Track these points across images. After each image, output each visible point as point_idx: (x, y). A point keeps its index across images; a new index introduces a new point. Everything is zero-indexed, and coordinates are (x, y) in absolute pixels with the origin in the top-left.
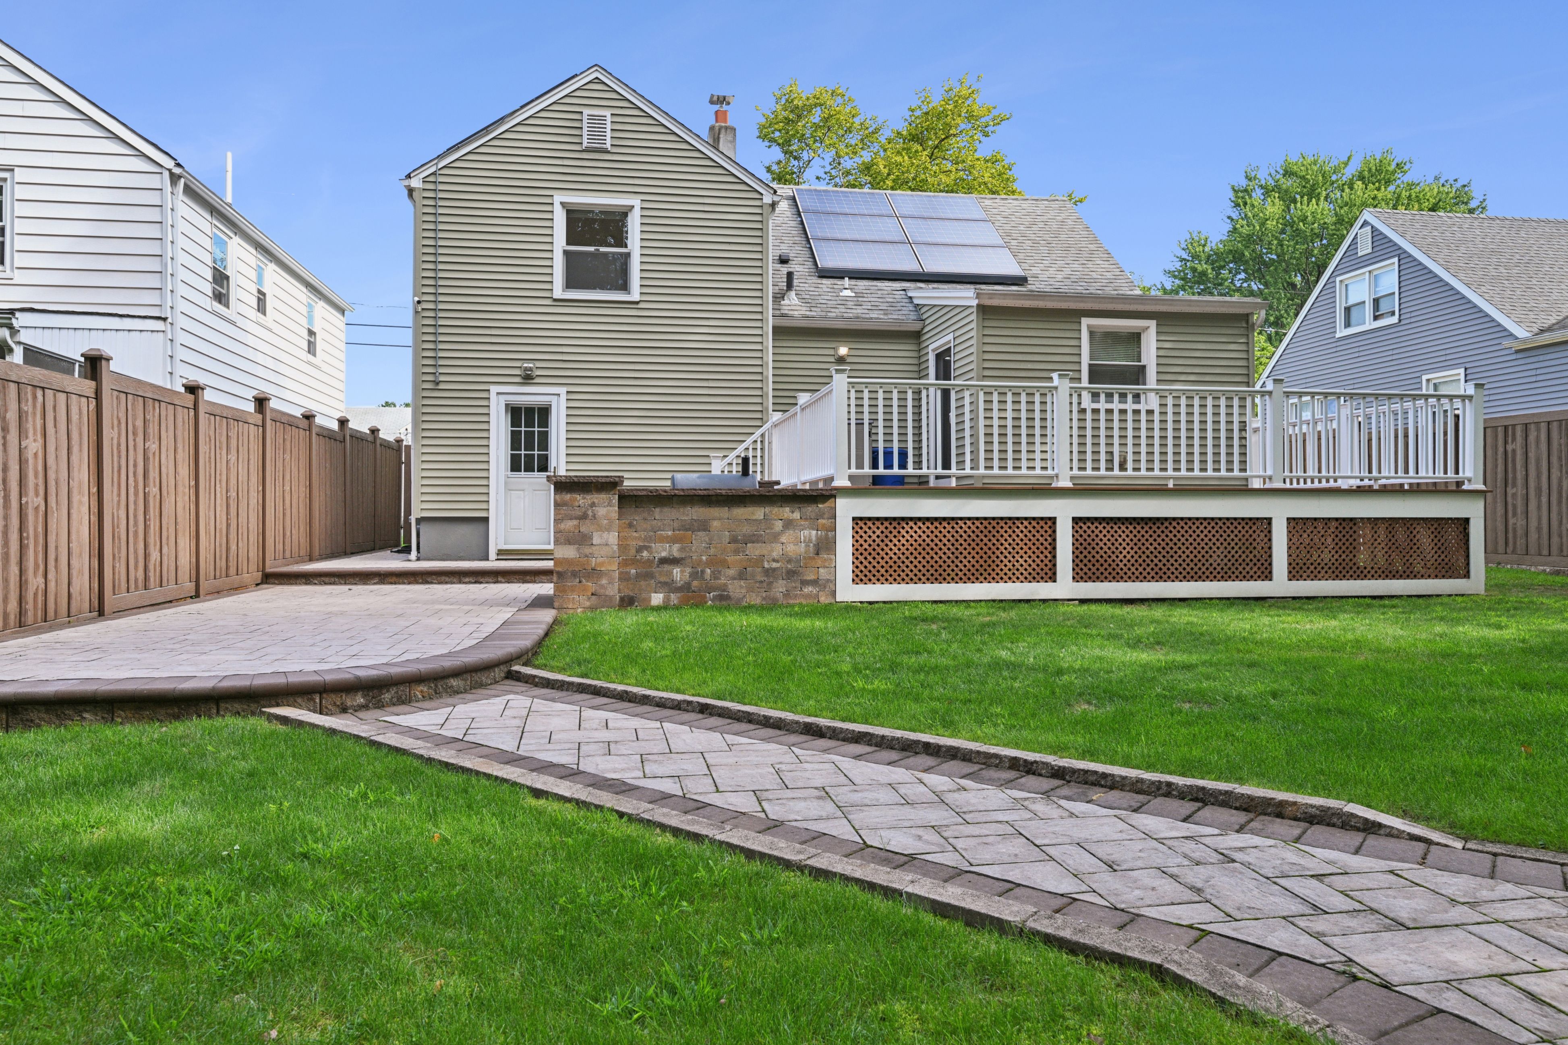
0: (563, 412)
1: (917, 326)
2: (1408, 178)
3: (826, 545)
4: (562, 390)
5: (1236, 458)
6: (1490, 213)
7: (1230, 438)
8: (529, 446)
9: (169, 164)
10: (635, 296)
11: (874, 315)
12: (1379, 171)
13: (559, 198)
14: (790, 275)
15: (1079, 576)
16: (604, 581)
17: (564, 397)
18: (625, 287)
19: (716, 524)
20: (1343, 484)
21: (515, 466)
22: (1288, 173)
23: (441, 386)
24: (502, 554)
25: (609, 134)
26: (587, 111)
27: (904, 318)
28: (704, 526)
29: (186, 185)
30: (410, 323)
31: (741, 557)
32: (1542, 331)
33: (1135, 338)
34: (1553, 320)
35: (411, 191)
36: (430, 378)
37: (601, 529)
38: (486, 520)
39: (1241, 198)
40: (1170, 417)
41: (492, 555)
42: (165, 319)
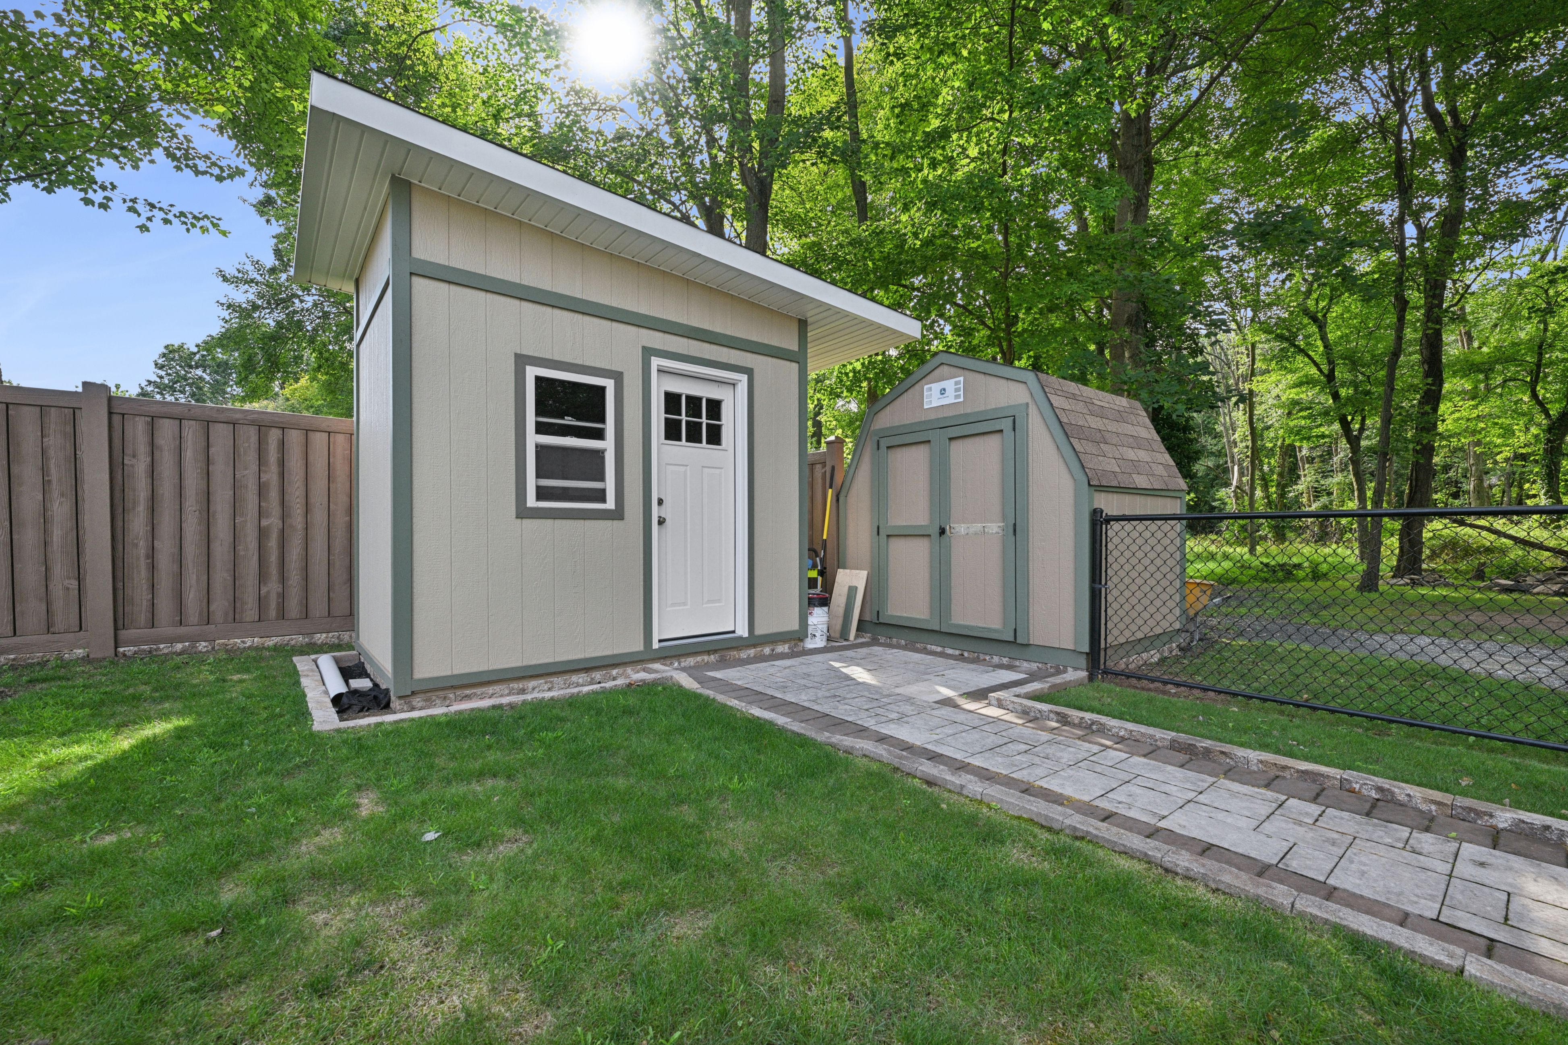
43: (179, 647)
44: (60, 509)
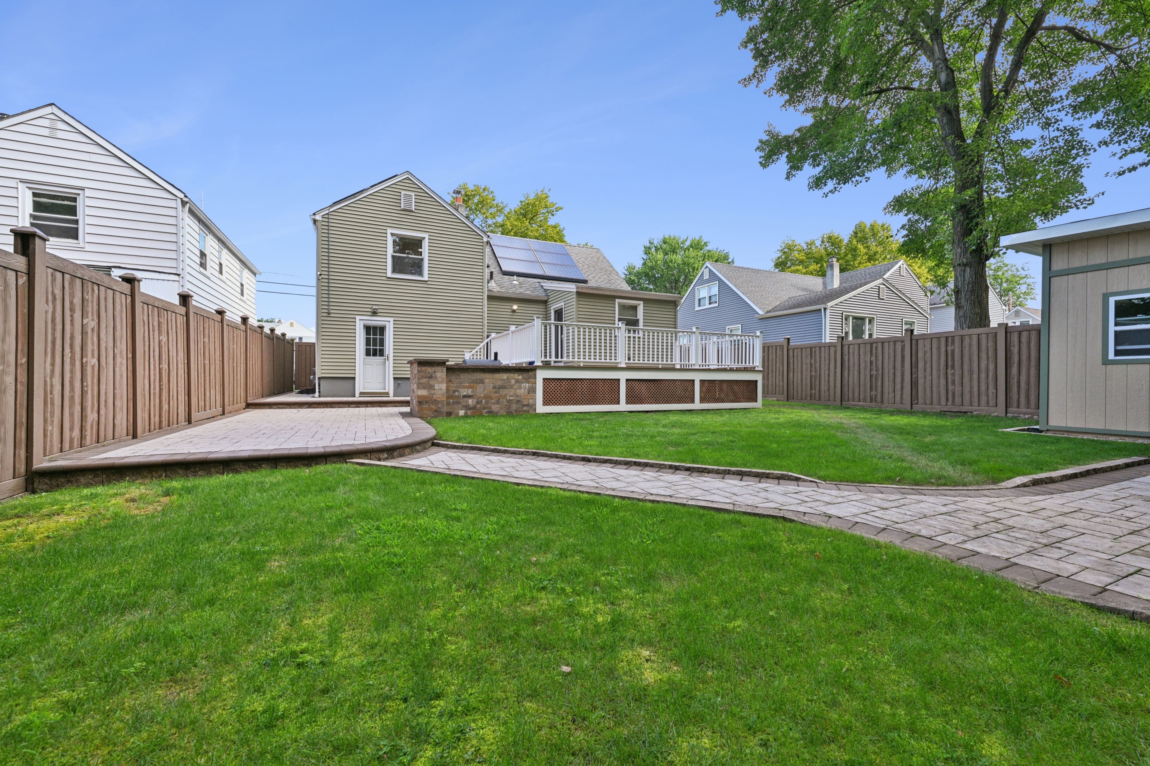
0: (392, 329)
1: (545, 298)
2: (707, 248)
3: (533, 390)
4: (391, 319)
5: (669, 357)
6: (735, 265)
7: (667, 349)
8: (375, 345)
9: (182, 196)
10: (426, 278)
11: (528, 292)
12: (698, 244)
13: (389, 231)
14: (492, 273)
15: (628, 402)
16: (440, 405)
17: (392, 323)
18: (421, 274)
19: (487, 380)
20: (712, 367)
21: (368, 353)
22: (665, 242)
23: (332, 315)
24: (362, 394)
25: (413, 204)
26: (403, 192)
27: (540, 294)
28: (482, 381)
29: (190, 208)
30: (315, 284)
31: (497, 395)
32: (768, 312)
33: (635, 308)
34: (770, 308)
35: (315, 221)
36: (326, 311)
37: (439, 383)
38: (354, 378)
39: (647, 250)
40: (646, 340)
41: (357, 394)
42: (179, 275)
43: (1027, 416)
44: (992, 367)
